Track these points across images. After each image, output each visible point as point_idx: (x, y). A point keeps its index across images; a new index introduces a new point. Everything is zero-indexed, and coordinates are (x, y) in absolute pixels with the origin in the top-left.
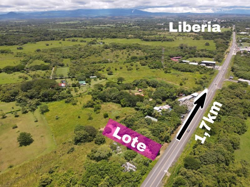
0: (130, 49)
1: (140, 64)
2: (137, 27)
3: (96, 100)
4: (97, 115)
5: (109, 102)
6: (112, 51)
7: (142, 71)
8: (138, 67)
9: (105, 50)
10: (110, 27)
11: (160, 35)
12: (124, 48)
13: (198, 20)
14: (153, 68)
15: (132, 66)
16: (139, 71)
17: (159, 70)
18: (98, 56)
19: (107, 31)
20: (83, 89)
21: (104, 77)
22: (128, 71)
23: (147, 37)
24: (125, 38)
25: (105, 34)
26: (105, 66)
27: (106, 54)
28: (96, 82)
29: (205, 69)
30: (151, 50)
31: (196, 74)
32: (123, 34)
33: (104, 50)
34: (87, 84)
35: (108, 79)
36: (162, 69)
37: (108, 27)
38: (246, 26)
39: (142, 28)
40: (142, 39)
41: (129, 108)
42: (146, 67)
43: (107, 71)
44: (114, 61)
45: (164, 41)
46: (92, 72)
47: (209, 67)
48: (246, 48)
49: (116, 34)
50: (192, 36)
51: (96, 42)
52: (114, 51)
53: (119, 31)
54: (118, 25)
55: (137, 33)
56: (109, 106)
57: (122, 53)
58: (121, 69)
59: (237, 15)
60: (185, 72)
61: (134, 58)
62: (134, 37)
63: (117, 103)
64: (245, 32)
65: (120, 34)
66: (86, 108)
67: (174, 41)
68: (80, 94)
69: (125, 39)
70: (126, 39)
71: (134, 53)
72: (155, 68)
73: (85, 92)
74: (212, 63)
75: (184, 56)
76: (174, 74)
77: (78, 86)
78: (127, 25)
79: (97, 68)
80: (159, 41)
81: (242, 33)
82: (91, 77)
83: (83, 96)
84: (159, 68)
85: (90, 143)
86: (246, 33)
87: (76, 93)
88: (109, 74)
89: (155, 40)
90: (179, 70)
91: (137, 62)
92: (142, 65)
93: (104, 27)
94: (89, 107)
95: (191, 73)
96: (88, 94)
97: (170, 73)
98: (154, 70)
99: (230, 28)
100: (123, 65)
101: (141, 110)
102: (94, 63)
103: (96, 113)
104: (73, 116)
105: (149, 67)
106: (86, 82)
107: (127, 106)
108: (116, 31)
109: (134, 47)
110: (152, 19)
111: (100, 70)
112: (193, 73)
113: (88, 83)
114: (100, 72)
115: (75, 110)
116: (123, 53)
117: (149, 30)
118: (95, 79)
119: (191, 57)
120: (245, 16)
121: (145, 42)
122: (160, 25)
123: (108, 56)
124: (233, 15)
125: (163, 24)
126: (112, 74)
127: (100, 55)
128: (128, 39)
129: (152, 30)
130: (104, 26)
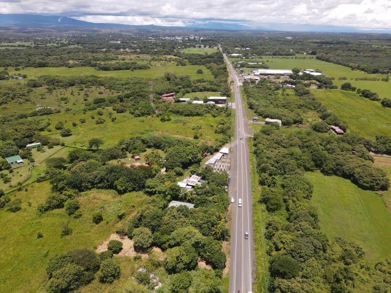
0: (84, 85)
1: (114, 110)
2: (76, 46)
3: (64, 192)
4: (78, 220)
5: (90, 189)
6: (50, 91)
7: (124, 122)
8: (113, 116)
9: (34, 89)
10: (23, 46)
11: (124, 59)
12: (72, 85)
13: (169, 36)
14: (139, 116)
15: (101, 115)
16: (117, 123)
17: (149, 117)
18: (24, 102)
19: (22, 54)
20: (20, 173)
21: (56, 142)
22: (98, 125)
23: (102, 63)
24: (63, 66)
25: (21, 61)
26: (49, 119)
27: (40, 97)
28: (44, 154)
29: (217, 109)
30: (122, 85)
31: (207, 118)
32: (57, 59)
33: (32, 91)
34: (26, 161)
35: (66, 145)
36: (155, 115)
37: (20, 46)
38: (234, 45)
39: (87, 48)
40: (97, 67)
41: (134, 193)
42: (127, 114)
43: (58, 129)
44: (63, 111)
45: (135, 68)
46: (27, 134)
47: (220, 105)
48: (249, 74)
49: (43, 59)
50: (173, 60)
51: (7, 76)
52: (54, 91)
53: (47, 53)
54: (39, 43)
55: (81, 57)
56: (94, 198)
57: (72, 94)
58: (83, 122)
59: (216, 30)
60: (191, 117)
61: (99, 102)
62: (81, 64)
63: (106, 188)
64: (237, 53)
65: (50, 59)
66: (48, 212)
67: (149, 68)
68: (20, 184)
69: (64, 68)
70: (67, 68)
71: (95, 93)
72: (143, 114)
73: (29, 178)
74: (221, 100)
75: (178, 92)
76: (176, 122)
77: (7, 169)
78: (58, 44)
79: (34, 126)
80: (126, 69)
81: (233, 55)
82: (29, 145)
83: (29, 188)
84: (149, 115)
85: (90, 285)
86: (238, 55)
87: (8, 184)
88: (64, 135)
89: (120, 69)
90: (181, 115)
91: (106, 108)
92: (118, 112)
93: (11, 46)
94: (53, 209)
95: (200, 117)
96: (39, 181)
97: (169, 120)
98: (142, 118)
99: (216, 48)
100: (84, 116)
101: (160, 193)
102: (22, 117)
103: (75, 217)
104: (24, 236)
105: (133, 114)
106: (23, 158)
107: (130, 191)
108: (42, 55)
109: (89, 81)
110: (98, 33)
111: (42, 130)
112: (203, 117)
113: (26, 158)
114: (42, 133)
115: (23, 221)
116: (74, 93)
117: (101, 51)
118: (39, 149)
119: (188, 92)
120: (225, 32)
121: (105, 72)
122: (115, 44)
123: (46, 101)
124: (211, 30)
125: (119, 42)
126: (71, 135)
127: (27, 100)
128: (70, 67)
129: (106, 52)
130: (10, 44)
